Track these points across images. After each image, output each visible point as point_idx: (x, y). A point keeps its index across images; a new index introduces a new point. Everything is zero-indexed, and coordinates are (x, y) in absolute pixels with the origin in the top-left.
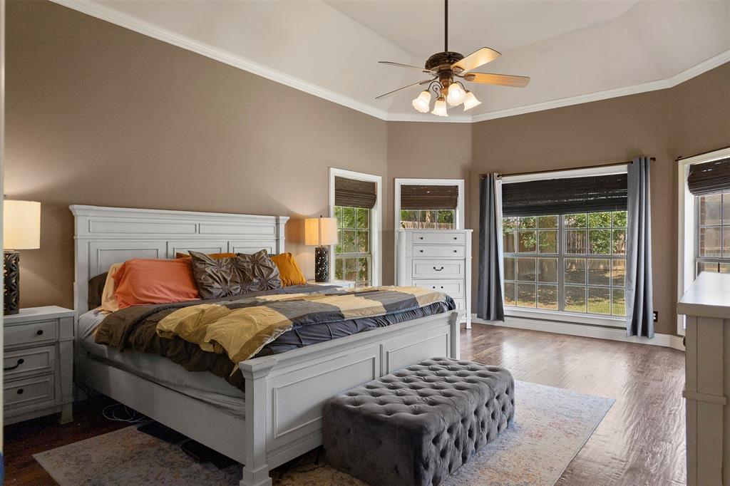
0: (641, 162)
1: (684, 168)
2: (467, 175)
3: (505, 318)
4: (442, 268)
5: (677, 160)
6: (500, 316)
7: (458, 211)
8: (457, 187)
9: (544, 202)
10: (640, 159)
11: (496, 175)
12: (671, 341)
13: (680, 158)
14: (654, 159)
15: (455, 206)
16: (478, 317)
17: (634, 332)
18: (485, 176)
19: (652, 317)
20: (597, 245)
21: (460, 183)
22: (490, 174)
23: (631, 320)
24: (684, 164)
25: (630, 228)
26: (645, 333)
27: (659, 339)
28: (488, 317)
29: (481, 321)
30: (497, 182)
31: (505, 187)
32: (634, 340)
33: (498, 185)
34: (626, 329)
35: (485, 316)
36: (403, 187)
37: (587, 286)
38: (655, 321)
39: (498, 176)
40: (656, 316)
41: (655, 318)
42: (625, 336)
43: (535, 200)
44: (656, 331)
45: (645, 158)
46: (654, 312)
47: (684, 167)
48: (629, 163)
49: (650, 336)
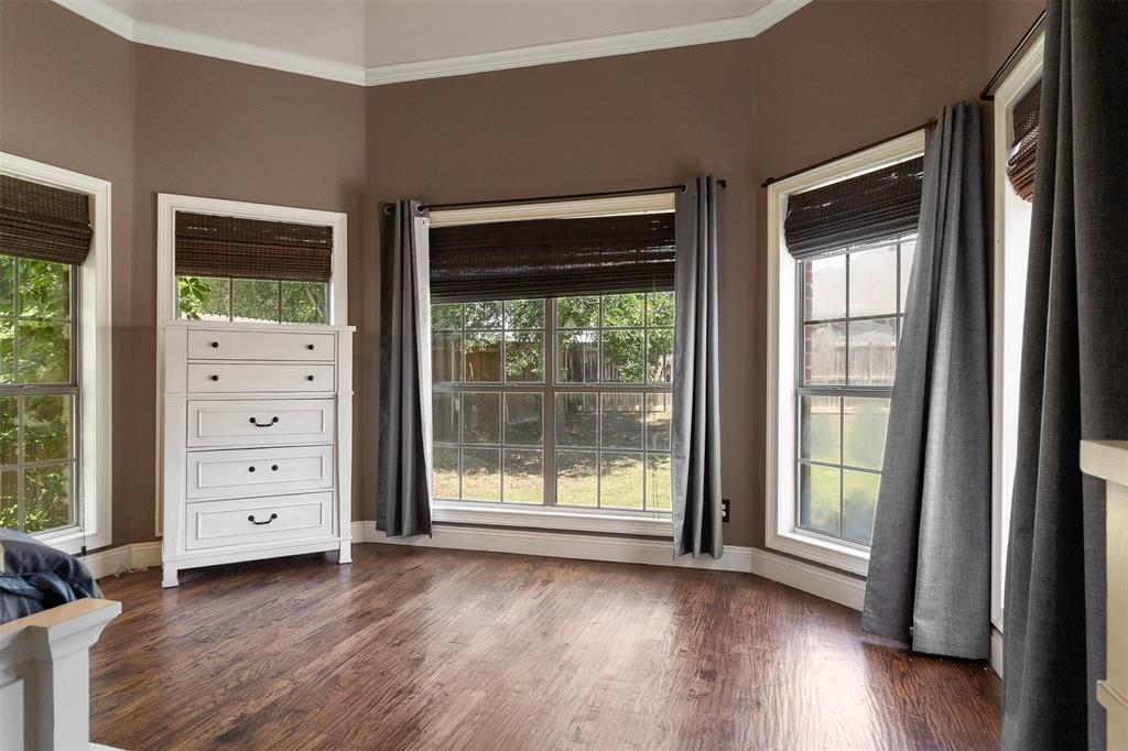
0: (699, 189)
1: (777, 200)
2: (352, 204)
3: (434, 528)
4: (275, 420)
5: (765, 186)
6: (423, 524)
7: (332, 286)
8: (330, 229)
9: (516, 270)
10: (698, 181)
11: (415, 205)
12: (754, 560)
13: (771, 181)
14: (723, 183)
15: (326, 274)
16: (379, 528)
17: (687, 546)
18: (392, 208)
19: (719, 511)
20: (625, 370)
21: (337, 221)
22: (402, 204)
23: (682, 523)
24: (779, 191)
25: (679, 327)
26: (707, 547)
27: (734, 558)
28: (398, 530)
29: (382, 538)
30: (417, 221)
31: (435, 234)
32: (688, 562)
33: (422, 227)
34: (671, 539)
35: (390, 526)
36: (183, 219)
37: (599, 450)
38: (725, 519)
39: (420, 209)
40: (727, 510)
41: (725, 514)
42: (668, 555)
43: (495, 265)
44: (726, 542)
45: (708, 180)
46: (724, 502)
47: (777, 198)
48: (678, 188)
49: (716, 553)
